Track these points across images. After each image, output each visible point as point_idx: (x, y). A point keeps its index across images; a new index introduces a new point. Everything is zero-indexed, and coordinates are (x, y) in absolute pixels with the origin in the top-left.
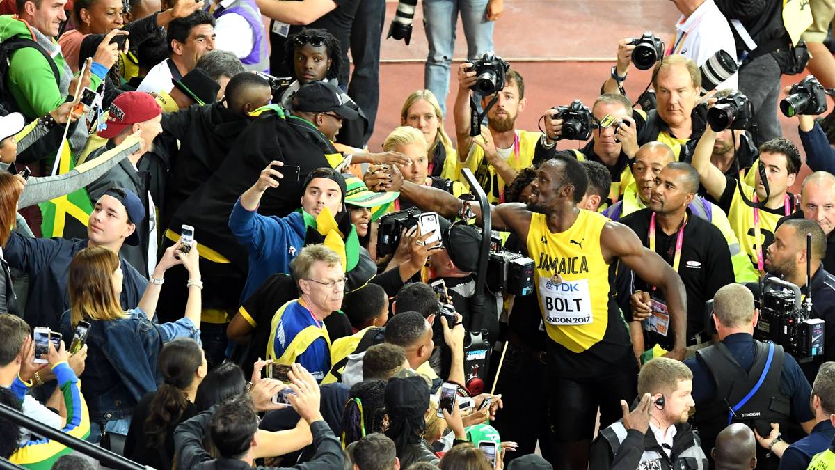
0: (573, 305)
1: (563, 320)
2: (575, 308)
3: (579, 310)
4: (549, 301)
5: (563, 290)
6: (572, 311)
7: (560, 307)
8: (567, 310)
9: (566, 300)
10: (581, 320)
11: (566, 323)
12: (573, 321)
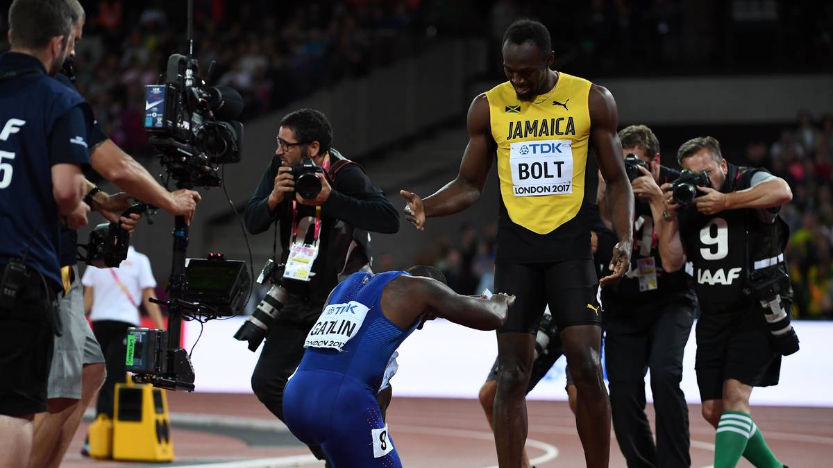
0: (552, 170)
1: (540, 189)
2: (556, 173)
3: (559, 176)
4: (524, 168)
5: (542, 152)
6: (552, 176)
7: (537, 174)
8: (547, 176)
9: (546, 164)
10: (560, 189)
11: (543, 193)
12: (552, 189)
